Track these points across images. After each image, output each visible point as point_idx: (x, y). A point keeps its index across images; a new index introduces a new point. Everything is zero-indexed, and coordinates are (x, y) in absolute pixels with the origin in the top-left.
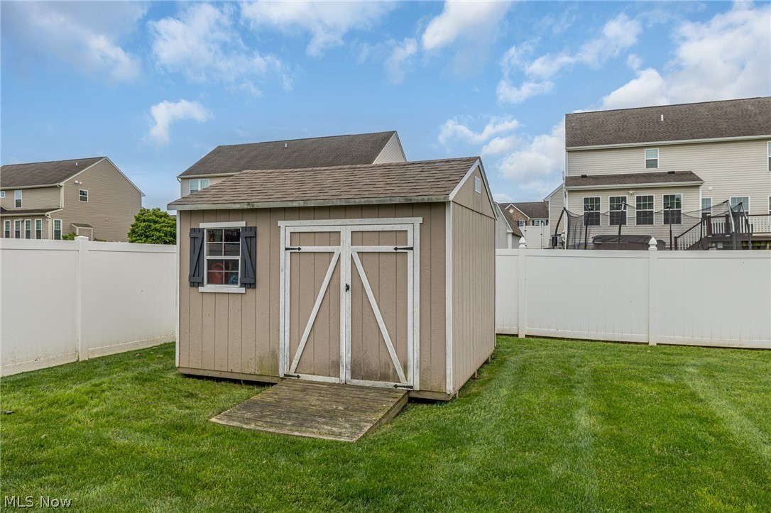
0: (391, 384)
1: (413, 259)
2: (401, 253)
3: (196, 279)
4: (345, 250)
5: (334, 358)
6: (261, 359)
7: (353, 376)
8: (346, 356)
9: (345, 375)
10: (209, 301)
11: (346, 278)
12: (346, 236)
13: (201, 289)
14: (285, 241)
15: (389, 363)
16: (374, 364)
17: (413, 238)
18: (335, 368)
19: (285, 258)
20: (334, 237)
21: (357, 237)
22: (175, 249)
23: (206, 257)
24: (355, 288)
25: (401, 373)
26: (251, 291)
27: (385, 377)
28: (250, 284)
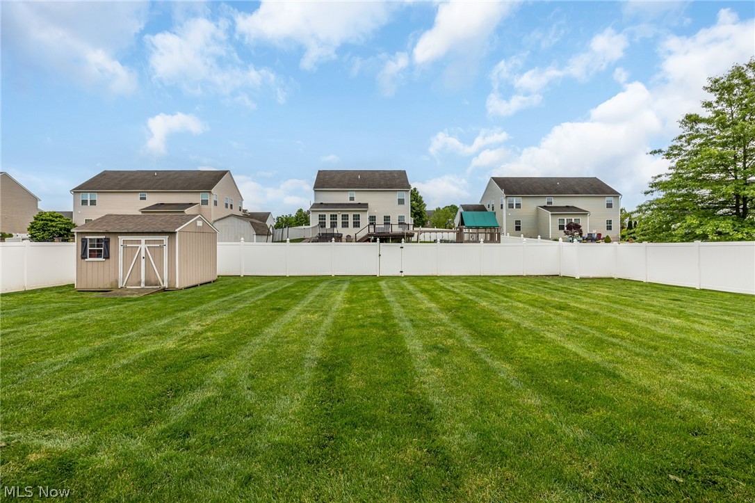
0: (158, 287)
1: (166, 249)
2: (161, 247)
3: (84, 256)
4: (143, 246)
5: (139, 280)
6: (112, 283)
7: (146, 285)
8: (143, 279)
9: (143, 285)
10: (90, 264)
11: (143, 254)
12: (143, 241)
13: (86, 260)
14: (121, 242)
15: (158, 281)
16: (153, 281)
17: (166, 242)
18: (139, 283)
19: (121, 249)
20: (139, 242)
21: (147, 242)
22: (75, 244)
23: (89, 248)
24: (146, 258)
25: (162, 283)
26: (107, 260)
27: (156, 285)
28: (107, 257)
